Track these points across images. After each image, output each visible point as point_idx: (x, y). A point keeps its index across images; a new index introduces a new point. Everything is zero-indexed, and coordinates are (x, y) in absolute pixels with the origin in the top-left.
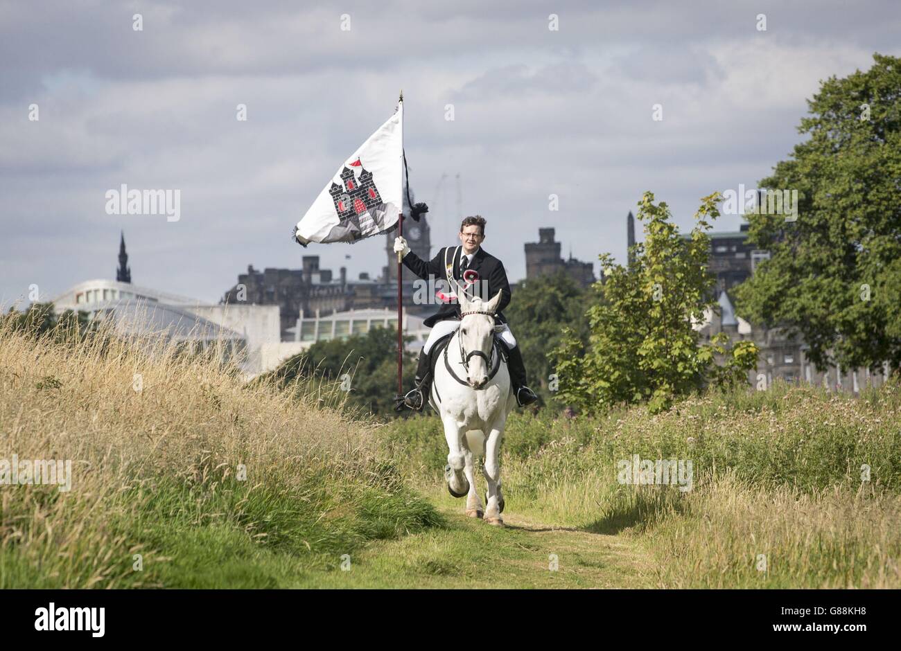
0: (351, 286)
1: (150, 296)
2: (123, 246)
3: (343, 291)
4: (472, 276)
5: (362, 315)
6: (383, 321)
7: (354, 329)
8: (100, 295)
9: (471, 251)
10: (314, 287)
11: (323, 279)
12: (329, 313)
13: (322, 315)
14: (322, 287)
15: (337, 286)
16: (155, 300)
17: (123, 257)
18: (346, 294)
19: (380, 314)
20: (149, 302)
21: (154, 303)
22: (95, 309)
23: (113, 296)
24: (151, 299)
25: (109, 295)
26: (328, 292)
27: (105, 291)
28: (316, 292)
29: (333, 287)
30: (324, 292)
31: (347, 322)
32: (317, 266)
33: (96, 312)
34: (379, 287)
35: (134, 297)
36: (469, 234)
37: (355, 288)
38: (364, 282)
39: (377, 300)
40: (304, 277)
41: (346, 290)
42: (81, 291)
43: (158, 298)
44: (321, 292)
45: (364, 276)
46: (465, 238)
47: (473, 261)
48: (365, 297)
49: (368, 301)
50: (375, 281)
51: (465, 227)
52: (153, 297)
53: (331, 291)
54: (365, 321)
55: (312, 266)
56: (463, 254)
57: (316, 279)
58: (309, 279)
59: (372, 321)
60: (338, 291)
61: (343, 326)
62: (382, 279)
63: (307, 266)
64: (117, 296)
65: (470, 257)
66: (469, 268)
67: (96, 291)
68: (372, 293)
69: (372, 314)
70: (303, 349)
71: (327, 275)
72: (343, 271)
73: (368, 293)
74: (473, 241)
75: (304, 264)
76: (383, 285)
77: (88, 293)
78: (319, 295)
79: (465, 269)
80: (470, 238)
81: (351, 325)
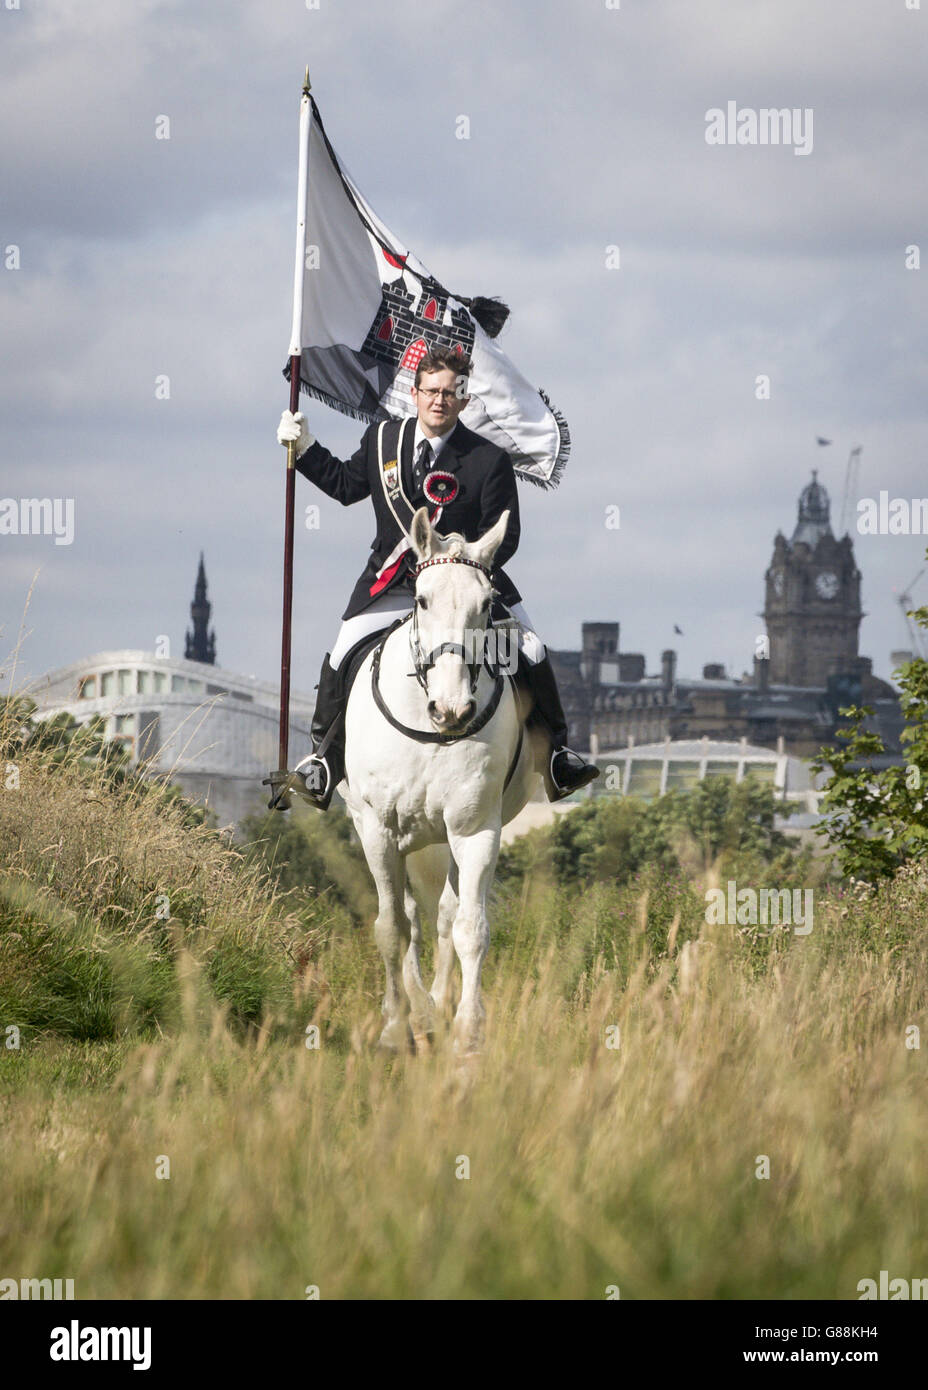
0: (683, 693)
1: (237, 689)
2: (202, 585)
3: (666, 700)
4: (442, 487)
5: (693, 751)
6: (734, 765)
7: (670, 780)
8: (131, 682)
9: (437, 430)
10: (604, 690)
11: (623, 675)
12: (620, 746)
13: (604, 748)
14: (621, 692)
15: (655, 690)
16: (248, 698)
17: (201, 608)
18: (673, 709)
19: (731, 751)
20: (234, 702)
21: (242, 704)
22: (119, 712)
23: (158, 688)
24: (238, 695)
25: (149, 682)
26: (635, 703)
27: (141, 674)
28: (607, 702)
29: (644, 691)
30: (623, 703)
31: (657, 764)
32: (613, 646)
33: (120, 718)
34: (746, 697)
35: (202, 690)
36: (434, 391)
37: (692, 695)
38: (714, 683)
39: (739, 725)
40: (584, 668)
41: (673, 701)
42: (90, 672)
43: (253, 693)
44: (619, 702)
45: (714, 671)
46: (426, 398)
47: (445, 451)
48: (713, 718)
49: (719, 725)
50: (737, 682)
51: (425, 375)
52: (244, 691)
53: (640, 700)
54: (695, 765)
55: (601, 645)
56: (420, 435)
57: (609, 674)
58: (595, 673)
59: (711, 765)
60: (655, 700)
61: (648, 773)
62: (752, 680)
63: (592, 646)
64: (166, 684)
65: (436, 442)
66: (436, 468)
67: (123, 672)
68: (728, 708)
69: (711, 751)
70: (558, 816)
71: (633, 665)
72: (669, 658)
73: (720, 709)
74: (443, 405)
75: (585, 641)
76: (753, 693)
77: (105, 676)
78: (613, 706)
79: (427, 471)
80: (439, 399)
81: (664, 772)
